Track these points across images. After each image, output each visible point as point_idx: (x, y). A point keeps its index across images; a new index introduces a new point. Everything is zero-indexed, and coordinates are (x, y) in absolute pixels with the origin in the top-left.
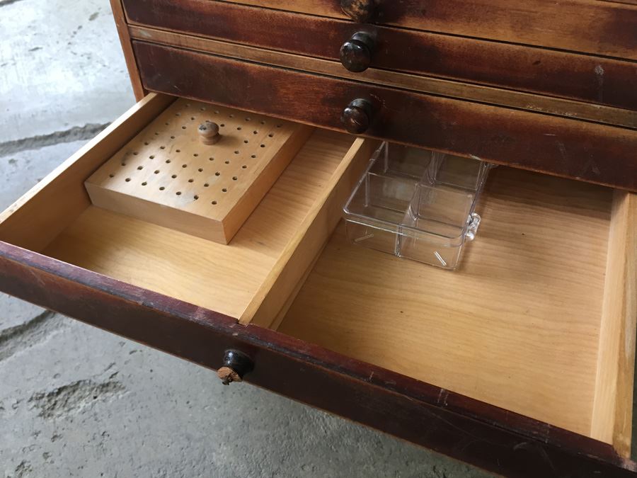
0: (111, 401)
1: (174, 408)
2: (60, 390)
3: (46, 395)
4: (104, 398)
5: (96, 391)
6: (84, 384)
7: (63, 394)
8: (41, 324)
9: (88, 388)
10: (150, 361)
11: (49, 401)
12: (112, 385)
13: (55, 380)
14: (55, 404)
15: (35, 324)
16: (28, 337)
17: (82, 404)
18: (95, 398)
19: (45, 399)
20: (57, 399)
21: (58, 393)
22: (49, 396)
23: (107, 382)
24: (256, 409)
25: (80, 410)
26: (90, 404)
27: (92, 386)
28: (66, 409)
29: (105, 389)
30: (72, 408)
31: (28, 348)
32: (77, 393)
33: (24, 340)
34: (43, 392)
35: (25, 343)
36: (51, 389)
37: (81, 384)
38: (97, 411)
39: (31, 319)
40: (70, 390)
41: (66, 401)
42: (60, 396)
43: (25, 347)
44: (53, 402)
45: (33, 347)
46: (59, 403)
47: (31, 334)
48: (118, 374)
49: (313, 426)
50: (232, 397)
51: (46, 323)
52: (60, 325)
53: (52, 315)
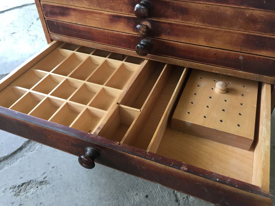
0: (44, 189)
1: (70, 192)
2: (23, 184)
3: (17, 186)
4: (41, 188)
5: (38, 184)
6: (33, 182)
7: (24, 186)
8: (15, 155)
9: (34, 183)
10: (61, 171)
11: (18, 189)
12: (44, 182)
13: (21, 180)
14: (21, 190)
15: (12, 155)
16: (9, 161)
17: (32, 190)
18: (37, 187)
19: (17, 188)
20: (21, 188)
21: (22, 186)
22: (18, 187)
23: (42, 181)
24: (105, 192)
25: (31, 193)
26: (35, 190)
27: (36, 182)
28: (25, 192)
29: (41, 184)
30: (28, 192)
31: (9, 166)
32: (30, 185)
33: (8, 162)
34: (16, 185)
35: (8, 163)
36: (19, 184)
37: (32, 181)
38: (38, 193)
39: (11, 153)
40: (27, 184)
41: (25, 189)
42: (23, 187)
44: (20, 189)
45: (12, 165)
46: (22, 190)
47: (11, 160)
48: (47, 177)
49: (129, 200)
50: (95, 187)
51: (17, 155)
52: (23, 156)
53: (19, 151)
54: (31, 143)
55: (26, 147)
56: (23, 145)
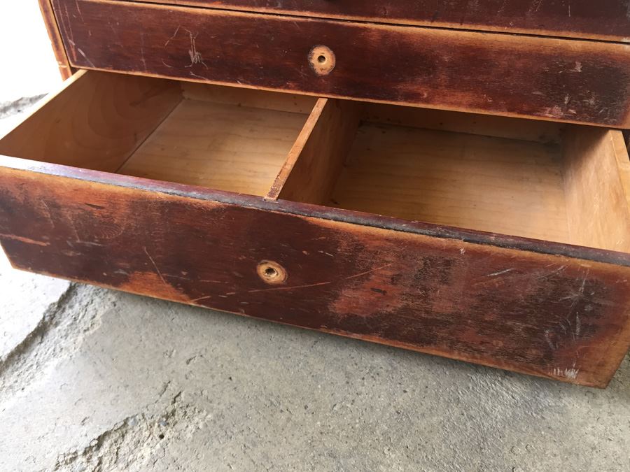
0: (189, 435)
1: (289, 419)
2: (101, 440)
3: (80, 453)
4: (177, 434)
5: (159, 426)
6: (136, 422)
7: (106, 444)
8: (25, 355)
9: (144, 426)
10: (222, 366)
11: (88, 460)
12: (181, 413)
13: (85, 429)
14: (100, 463)
15: (16, 357)
16: (12, 379)
17: (146, 451)
18: (162, 437)
19: (81, 459)
20: (100, 455)
21: (99, 446)
22: (85, 453)
23: (170, 409)
24: (405, 392)
25: (145, 462)
26: (158, 446)
27: (149, 422)
28: (121, 465)
29: (170, 421)
30: (132, 461)
31: (19, 393)
32: (128, 437)
33: (7, 384)
34: (73, 451)
35: (11, 387)
36: (84, 443)
37: (130, 422)
38: (175, 454)
39: (9, 352)
40: (115, 436)
41: (117, 454)
42: (103, 451)
43: (14, 393)
44: (95, 460)
45: (28, 389)
46: (105, 459)
47: (16, 373)
48: (182, 395)
50: (363, 385)
51: (34, 353)
52: (58, 350)
53: (39, 339)
54: (71, 307)
55: (57, 324)
56: (47, 319)
